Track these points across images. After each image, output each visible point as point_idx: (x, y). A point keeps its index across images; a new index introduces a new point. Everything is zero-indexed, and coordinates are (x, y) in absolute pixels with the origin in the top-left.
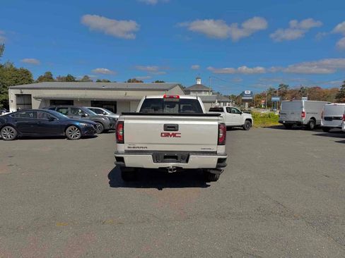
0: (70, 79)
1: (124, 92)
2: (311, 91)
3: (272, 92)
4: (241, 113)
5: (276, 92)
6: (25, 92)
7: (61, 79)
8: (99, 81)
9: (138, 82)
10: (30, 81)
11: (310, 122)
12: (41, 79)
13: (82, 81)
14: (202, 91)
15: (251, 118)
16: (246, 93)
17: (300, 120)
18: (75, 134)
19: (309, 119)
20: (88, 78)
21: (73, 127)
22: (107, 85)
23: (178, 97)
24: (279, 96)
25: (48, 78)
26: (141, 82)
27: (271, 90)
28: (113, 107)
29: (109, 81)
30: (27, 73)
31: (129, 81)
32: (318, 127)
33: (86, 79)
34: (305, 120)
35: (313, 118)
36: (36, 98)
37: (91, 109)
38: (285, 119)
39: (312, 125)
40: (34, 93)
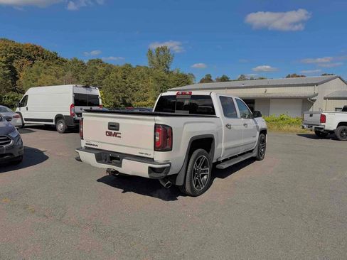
0: (224, 79)
7: (219, 80)
12: (202, 81)
13: (239, 80)
25: (208, 79)
31: (289, 76)
33: (242, 78)
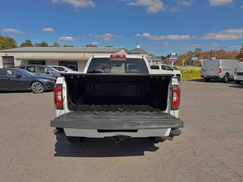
0: (44, 45)
1: (83, 54)
2: (218, 53)
3: (190, 54)
4: (172, 70)
5: (192, 54)
6: (9, 54)
7: (38, 45)
8: (65, 46)
9: (94, 46)
10: (14, 47)
11: (225, 76)
12: (23, 45)
13: (54, 46)
14: (140, 53)
15: (180, 73)
16: (172, 54)
17: (217, 75)
18: (39, 89)
19: (224, 74)
20: (57, 44)
21: (37, 83)
22: (70, 49)
23: (125, 56)
24: (195, 56)
25: (28, 44)
26: (96, 46)
27: (189, 52)
28: (75, 66)
29: (72, 46)
30: (11, 40)
31: (87, 46)
32: (231, 80)
33: (56, 45)
34: (221, 75)
35: (227, 73)
36: (17, 59)
37: (55, 68)
38: (205, 74)
39: (226, 79)
40: (16, 55)
